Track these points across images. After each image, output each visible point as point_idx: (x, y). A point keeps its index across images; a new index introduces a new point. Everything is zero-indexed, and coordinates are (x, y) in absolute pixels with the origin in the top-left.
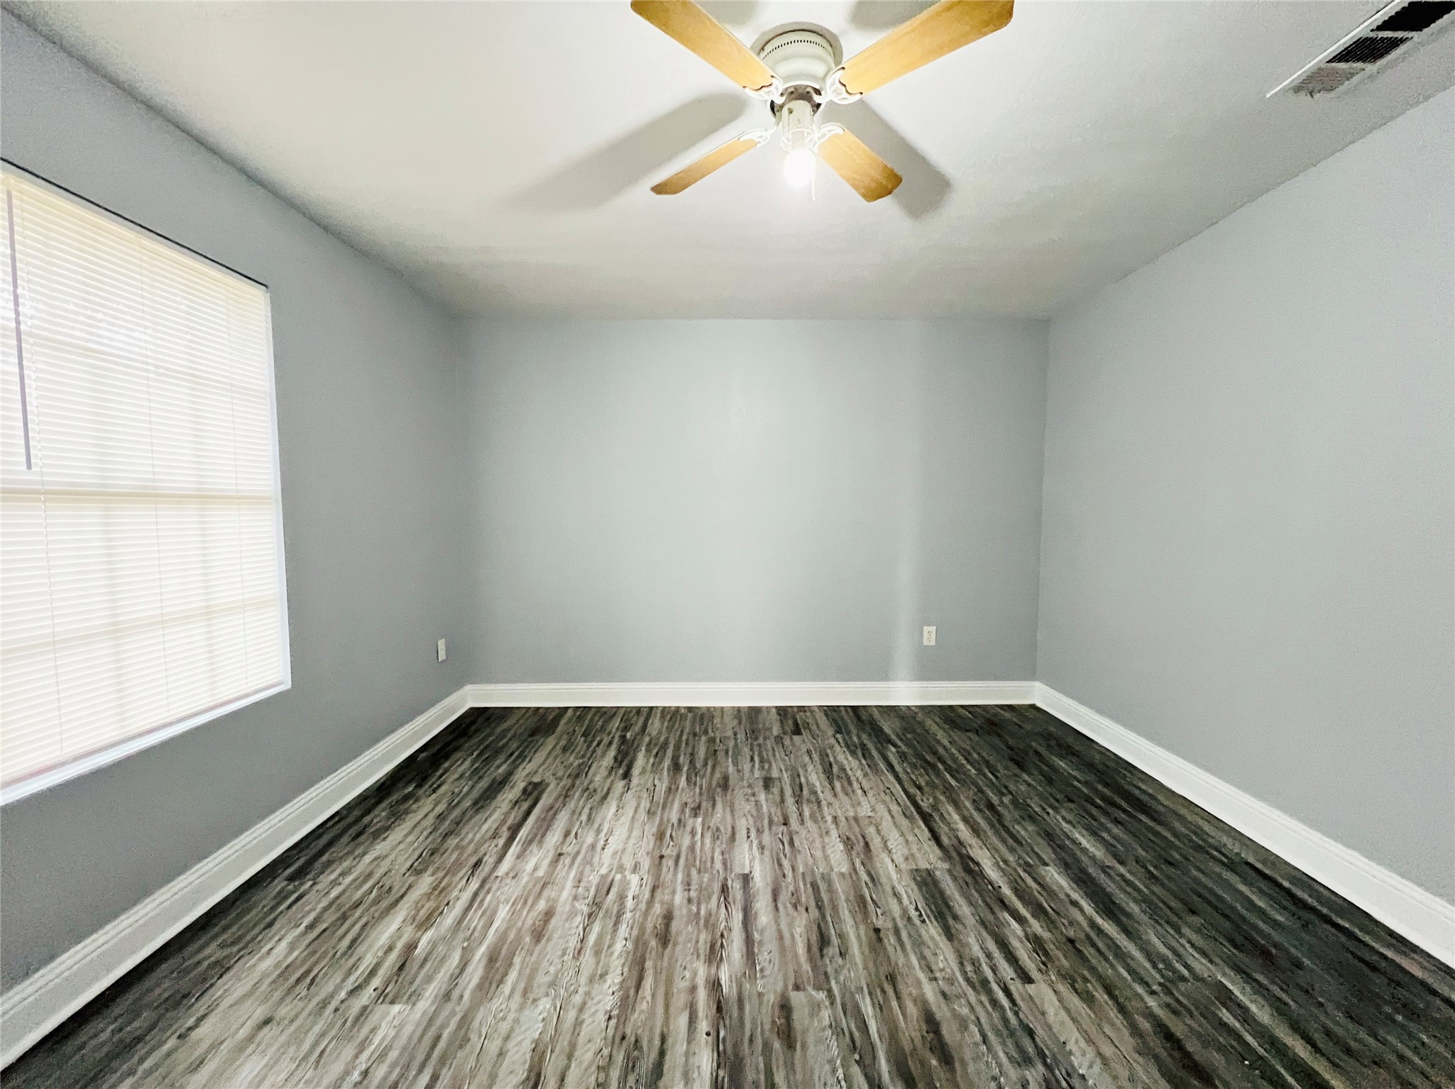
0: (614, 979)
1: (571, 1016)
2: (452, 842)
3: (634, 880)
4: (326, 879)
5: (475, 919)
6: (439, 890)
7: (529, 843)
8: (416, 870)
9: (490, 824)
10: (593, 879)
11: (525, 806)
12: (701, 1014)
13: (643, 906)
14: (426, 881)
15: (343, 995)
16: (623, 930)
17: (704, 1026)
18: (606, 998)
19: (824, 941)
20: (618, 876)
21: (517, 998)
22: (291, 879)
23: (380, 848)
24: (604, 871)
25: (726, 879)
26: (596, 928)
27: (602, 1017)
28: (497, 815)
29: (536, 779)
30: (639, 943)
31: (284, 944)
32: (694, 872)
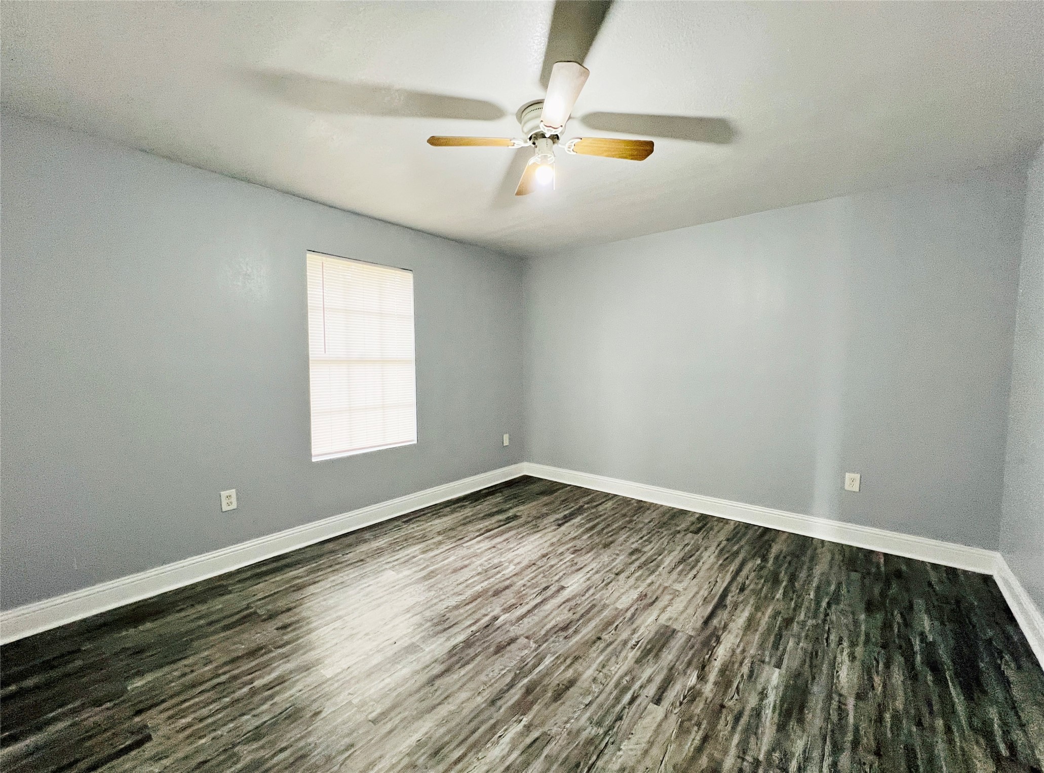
0: (463, 597)
1: (435, 601)
2: (460, 528)
3: (512, 567)
4: (412, 526)
5: (440, 558)
6: (440, 543)
7: (488, 538)
8: (439, 533)
9: (481, 526)
10: (496, 561)
11: (502, 523)
12: (478, 624)
13: (503, 579)
14: (440, 538)
15: (384, 563)
16: (486, 583)
17: (474, 628)
18: (453, 602)
19: (565, 628)
20: (507, 564)
21: (426, 587)
22: (404, 522)
23: (437, 521)
24: (502, 560)
25: (552, 584)
26: (476, 579)
27: (445, 606)
28: (487, 524)
29: (518, 514)
30: (485, 591)
31: (384, 541)
32: (542, 575)
